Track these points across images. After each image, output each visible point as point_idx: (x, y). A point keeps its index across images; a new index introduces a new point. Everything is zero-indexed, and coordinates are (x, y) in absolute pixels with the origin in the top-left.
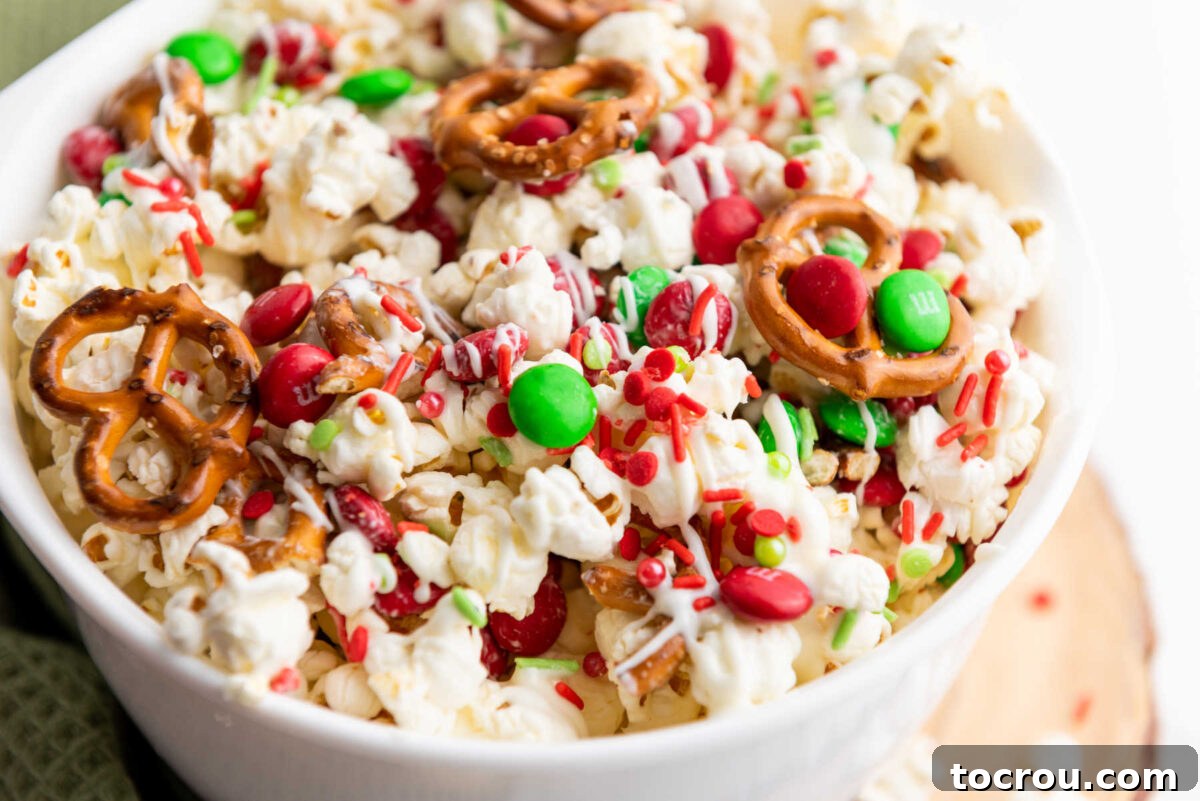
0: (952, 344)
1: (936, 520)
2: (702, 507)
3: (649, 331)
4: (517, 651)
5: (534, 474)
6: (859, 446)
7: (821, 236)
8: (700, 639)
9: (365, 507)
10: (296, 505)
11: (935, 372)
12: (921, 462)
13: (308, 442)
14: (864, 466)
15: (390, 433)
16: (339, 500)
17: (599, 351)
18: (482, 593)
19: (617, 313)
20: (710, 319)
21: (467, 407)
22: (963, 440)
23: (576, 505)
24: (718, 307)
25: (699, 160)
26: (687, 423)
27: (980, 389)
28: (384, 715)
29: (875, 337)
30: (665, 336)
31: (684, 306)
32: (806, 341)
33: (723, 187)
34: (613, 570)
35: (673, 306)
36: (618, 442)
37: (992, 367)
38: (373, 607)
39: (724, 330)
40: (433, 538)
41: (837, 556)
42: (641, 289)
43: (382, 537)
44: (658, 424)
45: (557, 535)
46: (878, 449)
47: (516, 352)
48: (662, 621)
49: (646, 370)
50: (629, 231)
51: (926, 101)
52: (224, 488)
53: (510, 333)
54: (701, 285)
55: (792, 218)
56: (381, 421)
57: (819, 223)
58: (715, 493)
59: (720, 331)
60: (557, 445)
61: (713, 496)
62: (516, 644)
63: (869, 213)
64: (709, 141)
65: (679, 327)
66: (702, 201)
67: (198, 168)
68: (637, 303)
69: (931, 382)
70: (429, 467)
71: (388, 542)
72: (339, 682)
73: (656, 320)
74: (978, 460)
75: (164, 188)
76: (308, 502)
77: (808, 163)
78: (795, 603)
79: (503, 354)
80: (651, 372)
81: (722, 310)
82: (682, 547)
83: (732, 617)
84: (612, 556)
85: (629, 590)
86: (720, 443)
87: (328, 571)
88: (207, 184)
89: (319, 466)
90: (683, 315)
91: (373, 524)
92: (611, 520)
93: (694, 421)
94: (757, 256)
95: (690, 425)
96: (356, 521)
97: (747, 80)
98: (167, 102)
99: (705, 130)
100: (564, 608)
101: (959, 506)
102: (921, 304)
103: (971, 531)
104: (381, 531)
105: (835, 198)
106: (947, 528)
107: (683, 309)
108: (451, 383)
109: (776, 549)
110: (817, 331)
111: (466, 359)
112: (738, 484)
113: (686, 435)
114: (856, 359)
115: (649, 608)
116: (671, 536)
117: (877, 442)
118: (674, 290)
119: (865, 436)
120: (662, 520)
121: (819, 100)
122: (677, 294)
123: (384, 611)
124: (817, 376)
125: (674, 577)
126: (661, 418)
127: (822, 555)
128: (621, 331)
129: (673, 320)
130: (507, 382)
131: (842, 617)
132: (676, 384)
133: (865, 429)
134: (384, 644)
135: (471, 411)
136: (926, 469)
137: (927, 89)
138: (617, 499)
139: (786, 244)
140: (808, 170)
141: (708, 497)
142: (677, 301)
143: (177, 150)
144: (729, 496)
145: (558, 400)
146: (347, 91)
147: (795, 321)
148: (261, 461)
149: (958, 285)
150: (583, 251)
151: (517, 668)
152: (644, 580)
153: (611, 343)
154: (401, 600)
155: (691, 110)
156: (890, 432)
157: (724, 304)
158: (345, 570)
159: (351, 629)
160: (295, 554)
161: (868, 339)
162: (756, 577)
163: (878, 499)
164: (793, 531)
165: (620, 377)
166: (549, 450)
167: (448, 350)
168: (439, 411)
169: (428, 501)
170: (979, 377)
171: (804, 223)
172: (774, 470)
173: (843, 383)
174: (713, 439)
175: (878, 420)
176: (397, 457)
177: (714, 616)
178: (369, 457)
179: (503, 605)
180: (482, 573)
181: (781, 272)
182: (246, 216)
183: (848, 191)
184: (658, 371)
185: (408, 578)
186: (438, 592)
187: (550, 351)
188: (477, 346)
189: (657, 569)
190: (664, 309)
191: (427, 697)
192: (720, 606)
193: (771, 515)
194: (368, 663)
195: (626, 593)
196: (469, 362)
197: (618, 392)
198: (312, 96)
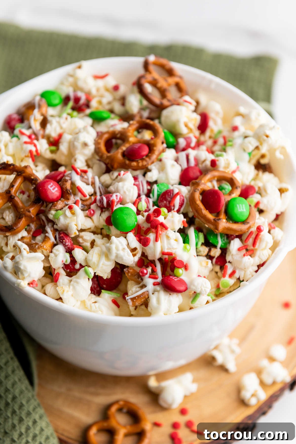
0: (248, 221)
1: (233, 273)
2: (162, 256)
3: (159, 202)
4: (105, 288)
5: (113, 238)
6: (215, 247)
7: (218, 183)
8: (153, 294)
9: (66, 239)
10: (47, 234)
11: (240, 229)
12: (232, 255)
13: (54, 216)
14: (216, 252)
15: (75, 218)
16: (59, 235)
17: (143, 205)
18: (94, 269)
19: (151, 195)
20: (177, 202)
21: (101, 215)
22: (247, 250)
23: (124, 249)
24: (180, 198)
25: (187, 153)
26: (161, 231)
27: (254, 236)
28: (60, 299)
29: (225, 215)
30: (163, 204)
31: (170, 197)
32: (203, 213)
33: (192, 163)
34: (133, 269)
35: (167, 196)
36: (142, 233)
37: (258, 230)
38: (63, 267)
39: (181, 205)
40: (83, 251)
41: (200, 277)
42: (160, 189)
43: (69, 248)
44: (153, 230)
45: (117, 256)
46: (221, 248)
47: (117, 202)
48: (144, 286)
49: (153, 213)
50: (161, 172)
51: (260, 147)
52: (28, 225)
53: (116, 196)
54: (176, 191)
55: (209, 176)
56: (73, 214)
57: (217, 179)
58: (165, 252)
59: (179, 206)
60: (123, 231)
61: (165, 253)
62: (105, 286)
63: (233, 178)
64: (193, 148)
65: (168, 202)
66: (185, 166)
67: (41, 132)
68: (157, 193)
69: (238, 231)
70: (88, 230)
71: (70, 250)
72: (49, 288)
73: (161, 199)
74: (249, 257)
75: (30, 137)
76: (50, 234)
77: (218, 161)
78: (182, 288)
79: (113, 202)
80: (154, 214)
81: (181, 200)
82: (154, 266)
83: (163, 289)
84: (134, 265)
85: (137, 276)
86: (170, 238)
87: (52, 255)
88: (43, 137)
89: (55, 223)
90: (169, 199)
91: (67, 244)
92: (134, 255)
93: (163, 231)
94: (195, 186)
95: (162, 232)
96: (62, 242)
97: (212, 131)
98: (36, 111)
99: (193, 145)
100: (121, 279)
101: (241, 269)
102: (240, 208)
103: (244, 277)
104: (69, 246)
105: (225, 172)
106: (237, 275)
107: (169, 197)
108: (98, 207)
109: (180, 272)
110: (208, 211)
111: (102, 201)
112: (173, 251)
113: (160, 234)
114: (217, 221)
115: (141, 282)
116: (152, 263)
117: (221, 246)
118: (168, 192)
119: (217, 244)
120: (150, 258)
121: (230, 141)
122: (168, 193)
123: (66, 269)
124: (205, 224)
125: (150, 274)
126: (155, 228)
127: (195, 276)
128: (151, 201)
129: (166, 200)
130: (113, 210)
131: (196, 295)
132: (161, 219)
133: (218, 242)
134: (63, 278)
135: (102, 217)
136: (233, 257)
137: (261, 144)
138: (138, 249)
139: (205, 184)
140: (217, 163)
141: (163, 253)
142: (168, 195)
143: (36, 126)
144: (170, 254)
145: (125, 218)
146: (91, 115)
147: (201, 206)
148: (41, 220)
149: (257, 204)
150: (146, 176)
151: (102, 293)
152: (141, 274)
153: (147, 204)
154: (71, 267)
155: (189, 138)
156: (226, 244)
157: (182, 198)
158: (56, 256)
159: (56, 273)
160: (43, 248)
161: (223, 216)
162: (172, 279)
163: (219, 263)
164: (186, 268)
165: (146, 214)
166: (121, 232)
167: (98, 197)
168: (93, 215)
169: (85, 240)
170: (254, 233)
171: (214, 177)
172: (185, 249)
173: (212, 227)
174: (168, 237)
175: (222, 240)
176: (76, 225)
177: (158, 288)
178: (68, 223)
179: (99, 274)
180: (94, 263)
181: (201, 191)
182: (53, 148)
183: (229, 170)
184: (156, 214)
185: (73, 261)
186: (81, 266)
187: (128, 203)
188: (106, 198)
189: (145, 271)
190: (164, 196)
191: (72, 296)
192: (161, 286)
193: (181, 262)
194: (58, 283)
195: (135, 277)
196: (103, 202)
197: (145, 218)
198: (82, 115)
